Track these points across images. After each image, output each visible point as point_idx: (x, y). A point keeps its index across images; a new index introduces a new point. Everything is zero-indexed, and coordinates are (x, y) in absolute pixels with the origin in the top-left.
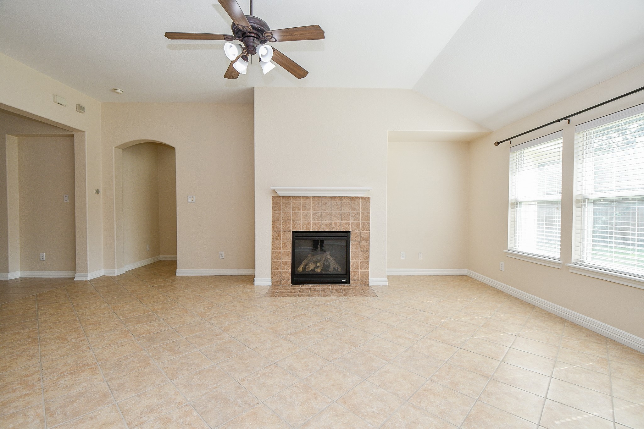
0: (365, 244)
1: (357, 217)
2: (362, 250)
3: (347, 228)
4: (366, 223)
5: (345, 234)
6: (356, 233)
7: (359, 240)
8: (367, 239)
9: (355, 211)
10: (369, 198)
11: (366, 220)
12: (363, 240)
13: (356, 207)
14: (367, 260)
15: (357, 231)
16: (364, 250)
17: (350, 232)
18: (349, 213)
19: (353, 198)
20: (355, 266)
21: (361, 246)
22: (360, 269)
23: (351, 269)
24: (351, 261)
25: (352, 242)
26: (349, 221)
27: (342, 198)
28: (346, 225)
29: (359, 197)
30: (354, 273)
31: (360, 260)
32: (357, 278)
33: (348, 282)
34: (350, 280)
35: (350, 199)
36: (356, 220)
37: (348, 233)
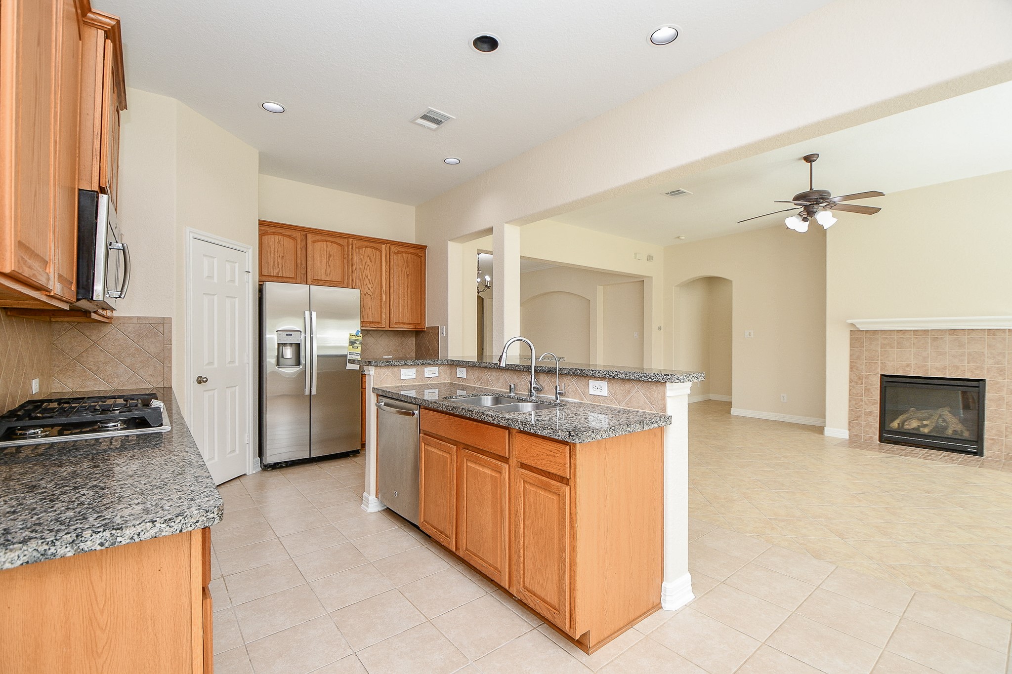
1: (1000, 358)
2: (1010, 408)
3: (979, 374)
5: (976, 384)
6: (997, 383)
7: (1003, 394)
9: (994, 349)
13: (998, 344)
15: (1000, 379)
17: (985, 380)
18: (983, 352)
19: (991, 332)
20: (994, 432)
21: (1008, 402)
22: (1006, 437)
23: (987, 435)
24: (987, 424)
25: (988, 395)
26: (983, 364)
27: (970, 331)
28: (976, 370)
29: (1004, 330)
30: (992, 442)
31: (1006, 423)
32: (1000, 450)
33: (979, 453)
34: (984, 451)
35: (985, 332)
36: (997, 363)
37: (981, 382)
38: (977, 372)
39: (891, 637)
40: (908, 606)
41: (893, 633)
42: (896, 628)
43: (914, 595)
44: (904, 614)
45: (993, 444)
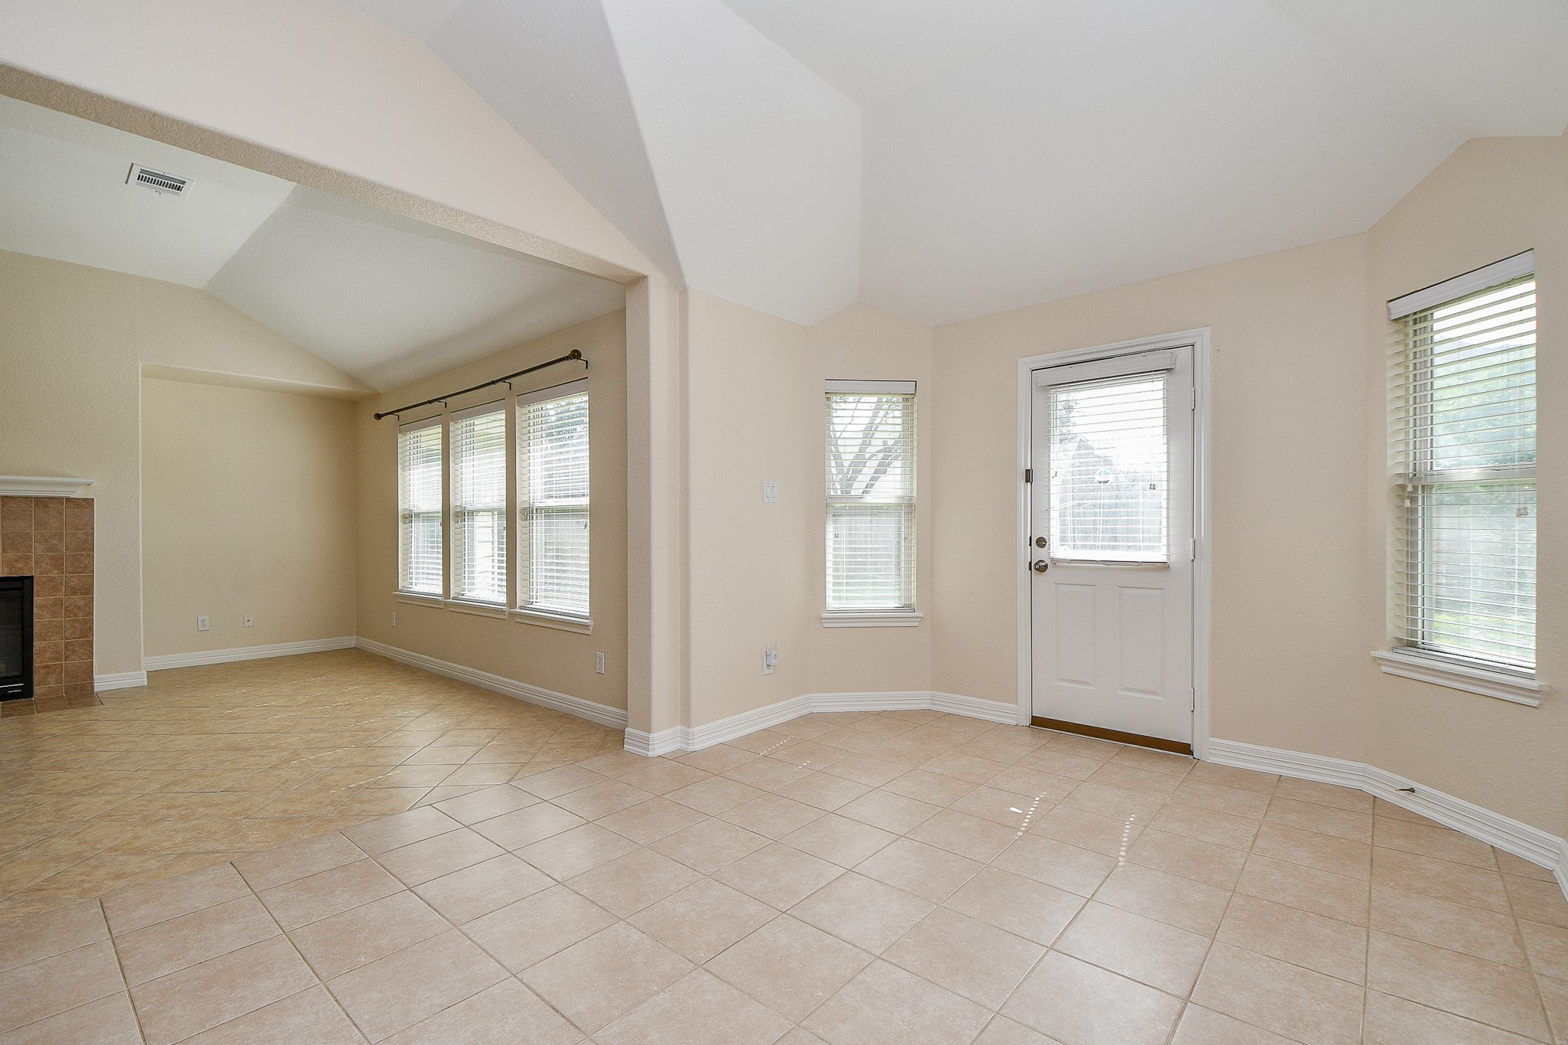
0: (81, 603)
1: (56, 542)
2: (71, 615)
3: (20, 569)
4: (82, 555)
5: (18, 585)
6: (52, 579)
7: (61, 595)
8: (88, 590)
9: (46, 529)
10: (89, 503)
11: (82, 550)
12: (75, 594)
13: (51, 521)
14: (86, 636)
15: (55, 573)
16: (76, 615)
17: (32, 578)
18: (27, 534)
19: (41, 502)
20: (48, 655)
21: (68, 607)
22: (66, 659)
23: (37, 663)
24: (37, 644)
25: (38, 600)
26: (28, 552)
27: (6, 500)
28: (17, 561)
29: (60, 499)
30: (46, 670)
31: (66, 639)
32: (58, 681)
33: (27, 692)
34: (35, 687)
35: (31, 502)
36: (51, 549)
37: (25, 581)
38: (21, 565)
39: (122, 970)
40: (107, 921)
41: (120, 963)
42: (118, 955)
43: (101, 903)
44: (111, 933)
45: (48, 673)
